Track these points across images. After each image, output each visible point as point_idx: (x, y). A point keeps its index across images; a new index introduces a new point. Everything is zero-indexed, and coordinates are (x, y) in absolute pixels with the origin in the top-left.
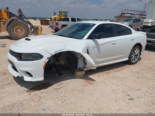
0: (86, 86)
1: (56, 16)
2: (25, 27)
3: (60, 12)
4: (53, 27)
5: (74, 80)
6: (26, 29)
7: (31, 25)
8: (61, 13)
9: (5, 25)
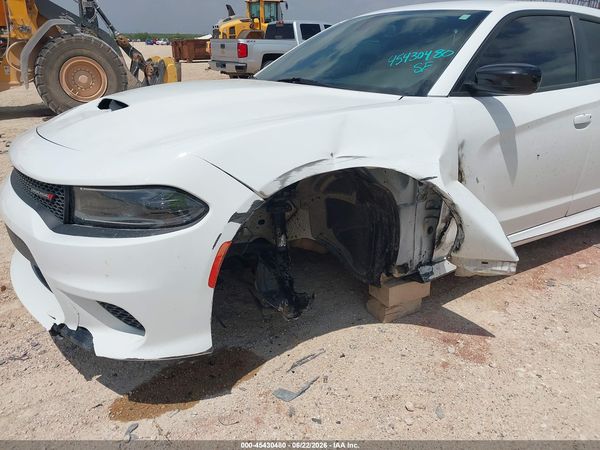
0: (451, 372)
1: (235, 22)
2: (108, 60)
3: (250, 3)
4: (224, 66)
5: (371, 329)
6: (111, 70)
7: (135, 55)
8: (254, 7)
9: (22, 55)
